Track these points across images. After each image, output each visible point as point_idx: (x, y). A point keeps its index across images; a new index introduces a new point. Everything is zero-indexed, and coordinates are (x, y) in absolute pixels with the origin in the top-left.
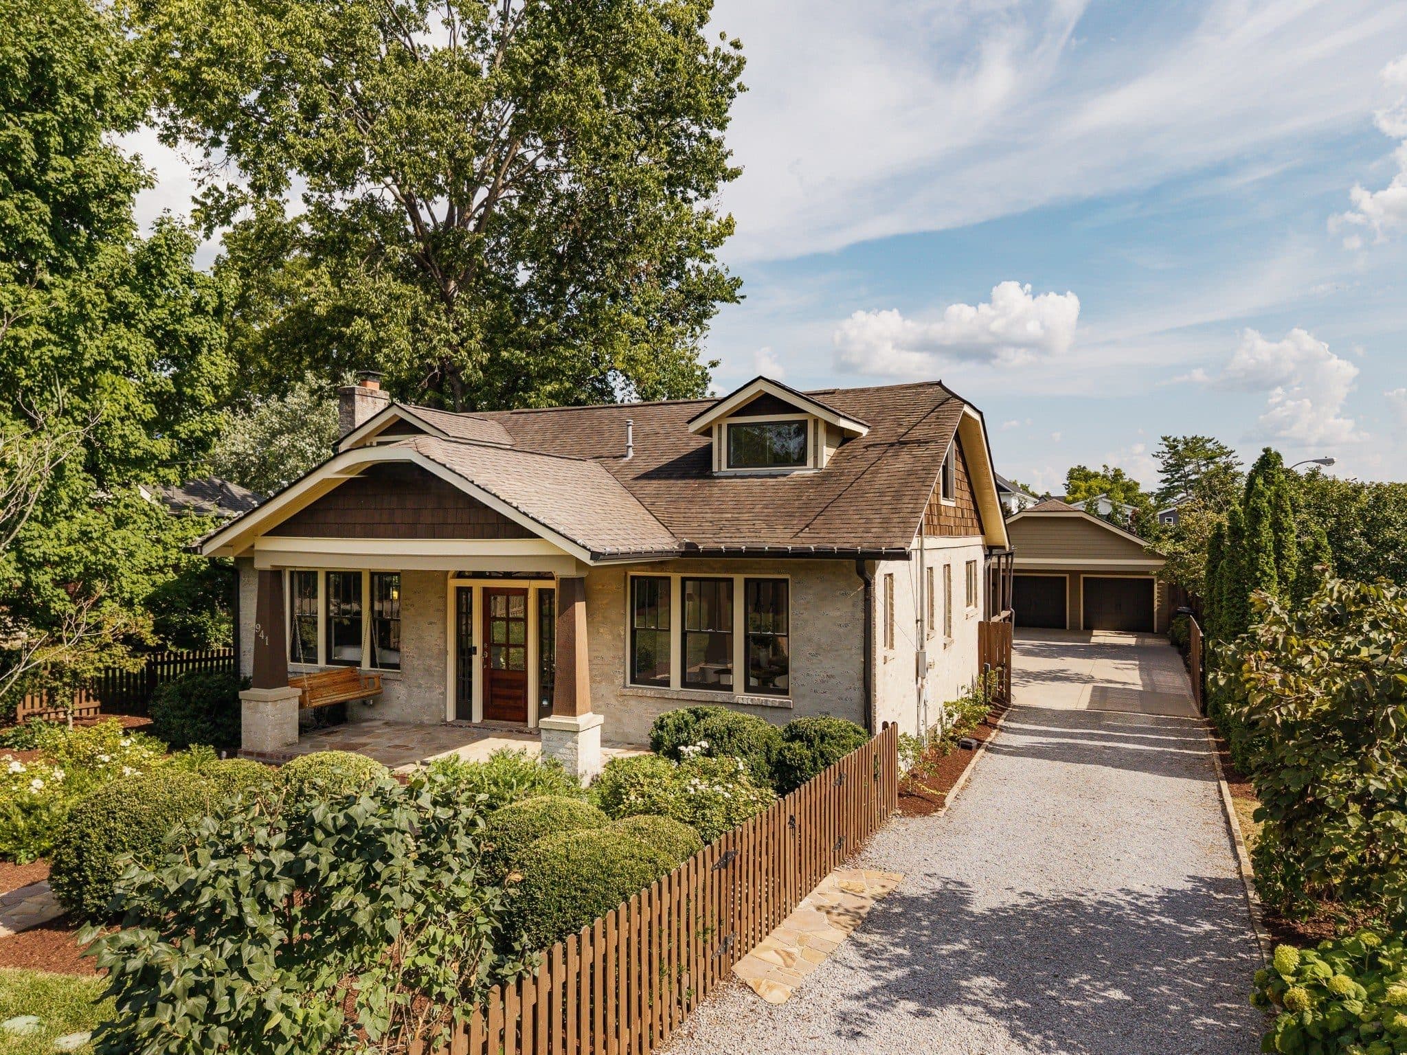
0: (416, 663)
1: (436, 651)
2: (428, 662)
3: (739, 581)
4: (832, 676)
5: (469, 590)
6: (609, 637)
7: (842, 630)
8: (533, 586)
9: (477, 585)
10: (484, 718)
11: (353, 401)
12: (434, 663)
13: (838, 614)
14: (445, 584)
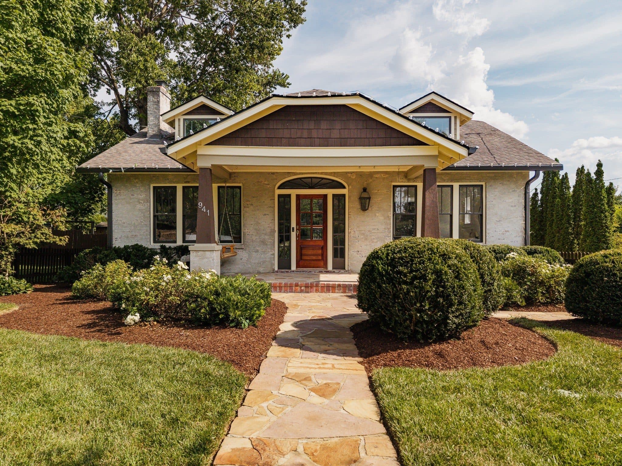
0: (254, 238)
1: (268, 230)
2: (263, 237)
3: (456, 186)
4: (508, 231)
5: (289, 196)
6: (382, 218)
7: (512, 208)
8: (330, 192)
9: (294, 193)
10: (297, 267)
11: (159, 96)
12: (266, 237)
13: (511, 200)
14: (274, 192)
